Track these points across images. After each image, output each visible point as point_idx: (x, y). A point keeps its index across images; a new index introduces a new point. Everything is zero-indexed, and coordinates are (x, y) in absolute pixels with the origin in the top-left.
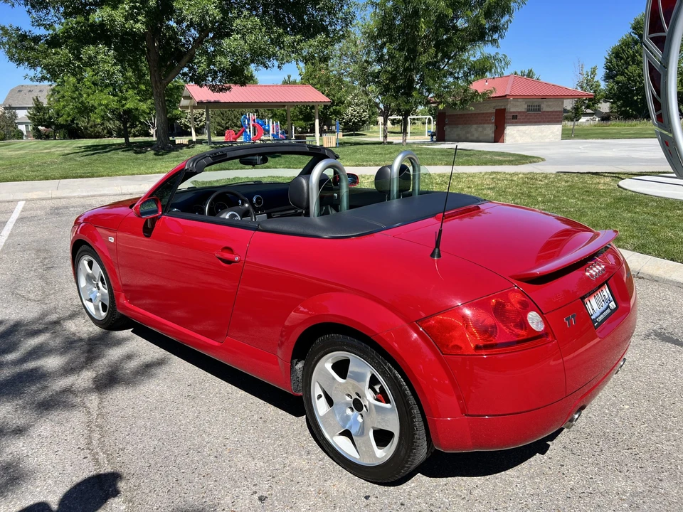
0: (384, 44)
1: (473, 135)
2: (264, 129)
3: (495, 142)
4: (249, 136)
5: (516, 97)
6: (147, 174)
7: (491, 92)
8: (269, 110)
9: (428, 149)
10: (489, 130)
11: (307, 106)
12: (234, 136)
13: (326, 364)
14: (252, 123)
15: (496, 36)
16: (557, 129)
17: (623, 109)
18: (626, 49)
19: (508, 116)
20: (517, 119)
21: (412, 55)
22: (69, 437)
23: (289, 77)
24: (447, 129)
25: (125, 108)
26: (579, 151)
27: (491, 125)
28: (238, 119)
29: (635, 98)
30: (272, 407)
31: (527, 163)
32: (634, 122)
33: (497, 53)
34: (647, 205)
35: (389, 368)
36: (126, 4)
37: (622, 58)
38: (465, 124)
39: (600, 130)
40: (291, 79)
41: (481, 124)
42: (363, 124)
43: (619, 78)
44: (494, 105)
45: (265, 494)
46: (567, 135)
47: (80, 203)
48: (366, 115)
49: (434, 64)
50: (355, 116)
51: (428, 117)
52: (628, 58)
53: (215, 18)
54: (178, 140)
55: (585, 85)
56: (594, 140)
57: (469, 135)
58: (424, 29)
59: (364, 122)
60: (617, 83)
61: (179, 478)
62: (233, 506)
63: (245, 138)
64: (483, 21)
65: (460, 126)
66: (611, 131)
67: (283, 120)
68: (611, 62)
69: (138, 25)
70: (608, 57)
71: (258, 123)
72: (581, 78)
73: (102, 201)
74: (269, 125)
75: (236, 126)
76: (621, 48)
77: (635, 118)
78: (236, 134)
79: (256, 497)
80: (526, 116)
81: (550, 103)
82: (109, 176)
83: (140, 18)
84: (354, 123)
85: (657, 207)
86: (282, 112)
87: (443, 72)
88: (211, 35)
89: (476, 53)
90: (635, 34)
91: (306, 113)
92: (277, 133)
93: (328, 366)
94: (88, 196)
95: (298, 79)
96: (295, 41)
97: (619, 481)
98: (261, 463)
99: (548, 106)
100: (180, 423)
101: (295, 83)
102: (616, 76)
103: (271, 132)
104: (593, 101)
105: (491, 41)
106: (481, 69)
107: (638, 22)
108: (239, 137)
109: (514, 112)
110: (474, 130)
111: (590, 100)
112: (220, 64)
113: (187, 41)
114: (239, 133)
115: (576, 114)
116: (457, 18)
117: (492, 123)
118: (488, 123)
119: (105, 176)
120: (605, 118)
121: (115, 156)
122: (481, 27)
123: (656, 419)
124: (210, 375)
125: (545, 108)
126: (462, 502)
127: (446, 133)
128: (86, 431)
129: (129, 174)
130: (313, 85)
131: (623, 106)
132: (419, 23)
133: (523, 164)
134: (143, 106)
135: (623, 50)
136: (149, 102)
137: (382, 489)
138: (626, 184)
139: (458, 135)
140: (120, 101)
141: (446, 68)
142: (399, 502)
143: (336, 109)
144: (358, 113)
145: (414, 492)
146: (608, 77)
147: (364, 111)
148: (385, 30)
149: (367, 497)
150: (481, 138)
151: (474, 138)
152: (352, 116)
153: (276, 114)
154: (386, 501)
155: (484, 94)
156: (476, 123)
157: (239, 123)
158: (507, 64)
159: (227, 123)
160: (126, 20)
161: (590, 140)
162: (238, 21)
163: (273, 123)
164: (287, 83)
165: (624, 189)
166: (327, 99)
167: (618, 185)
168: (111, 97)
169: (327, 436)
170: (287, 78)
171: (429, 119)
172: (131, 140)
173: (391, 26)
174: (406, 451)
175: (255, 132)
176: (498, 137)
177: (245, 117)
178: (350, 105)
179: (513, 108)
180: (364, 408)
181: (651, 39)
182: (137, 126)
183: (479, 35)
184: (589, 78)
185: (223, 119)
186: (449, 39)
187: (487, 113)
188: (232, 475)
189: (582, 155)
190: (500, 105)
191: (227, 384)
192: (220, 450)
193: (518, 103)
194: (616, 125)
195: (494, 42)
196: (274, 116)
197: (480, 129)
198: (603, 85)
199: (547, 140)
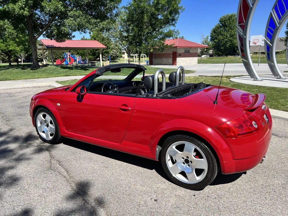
0: (130, 24)
1: (164, 62)
2: (74, 59)
3: (173, 65)
4: (68, 62)
5: (181, 47)
6: (32, 79)
7: (173, 45)
8: (75, 51)
10: (170, 60)
11: (95, 49)
12: (60, 62)
13: (173, 147)
14: (68, 56)
15: (174, 23)
16: (196, 59)
17: (217, 52)
18: (217, 29)
19: (178, 55)
20: (180, 56)
21: (141, 29)
22: (62, 187)
23: (84, 37)
24: (153, 60)
25: (9, 49)
26: (206, 68)
27: (171, 58)
28: (61, 55)
29: (222, 48)
30: (141, 168)
31: (191, 73)
32: (222, 57)
33: (174, 29)
34: (244, 87)
35: (203, 145)
36: (20, 3)
37: (216, 33)
38: (161, 58)
39: (210, 60)
40: (85, 38)
41: (167, 58)
42: (117, 58)
43: (216, 40)
44: (172, 50)
45: (156, 199)
46: (199, 62)
47: (5, 92)
48: (118, 54)
49: (150, 33)
50: (114, 54)
51: (144, 55)
52: (218, 33)
53: (62, 10)
54: (40, 64)
55: (204, 43)
56: (209, 64)
57: (162, 62)
58: (146, 19)
60: (215, 42)
61: (118, 197)
62: (146, 204)
63: (66, 63)
64: (169, 16)
65: (159, 59)
66: (214, 61)
67: (82, 55)
68: (212, 34)
69: (26, 12)
70: (211, 32)
71: (71, 56)
72: (203, 40)
73: (16, 91)
74: (76, 58)
75: (61, 58)
76: (216, 29)
77: (222, 55)
78: (61, 61)
79: (153, 200)
80: (184, 54)
81: (193, 50)
82: (14, 80)
83: (26, 9)
84: (113, 57)
85: (248, 88)
86: (81, 52)
87: (154, 36)
88: (57, 18)
89: (166, 29)
90: (221, 24)
91: (95, 54)
92: (80, 61)
93: (174, 147)
94: (8, 89)
95: (90, 38)
96: (97, 22)
97: (276, 181)
98: (148, 188)
99: (192, 51)
100: (107, 177)
101: (86, 39)
102: (214, 39)
103: (77, 61)
104: (208, 49)
105: (172, 24)
106: (169, 35)
107: (221, 19)
108: (63, 63)
109: (180, 53)
110: (164, 60)
111: (207, 48)
112: (64, 31)
113: (45, 20)
115: (202, 53)
116: (158, 15)
117: (171, 57)
118: (170, 57)
119: (12, 80)
120: (211, 56)
121: (13, 71)
122: (168, 18)
123: (278, 160)
124: (108, 158)
125: (191, 51)
126: (228, 193)
127: (153, 61)
128: (68, 184)
129: (24, 79)
130: (98, 40)
131: (218, 51)
132: (144, 16)
133: (190, 73)
134: (18, 49)
135: (216, 30)
136: (21, 46)
137: (198, 192)
138: (232, 79)
139: (158, 62)
140: (6, 46)
141: (155, 35)
142: (206, 196)
143: (106, 51)
144: (115, 53)
145: (210, 192)
146: (211, 40)
147: (117, 52)
148: (130, 19)
149: (194, 195)
150: (167, 64)
151: (165, 64)
152: (112, 54)
153: (79, 53)
154: (202, 196)
155: (170, 46)
156: (165, 58)
157: (62, 57)
158: (179, 34)
159: (56, 57)
160: (20, 10)
161: (208, 64)
162: (72, 12)
163: (78, 57)
164: (83, 39)
165: (233, 82)
166: (104, 47)
167: (230, 80)
168: (2, 44)
169: (174, 175)
170: (83, 37)
171: (145, 56)
172: (12, 64)
173: (133, 17)
174: (211, 176)
175: (70, 60)
176: (174, 62)
177: (65, 54)
178: (112, 49)
179: (179, 51)
180: (190, 162)
181: (240, 26)
182: (12, 58)
183: (168, 21)
184: (206, 40)
185: (54, 55)
186: (155, 23)
187: (169, 53)
188: (139, 193)
189: (208, 70)
190: (174, 50)
191: (117, 161)
192: (129, 185)
193: (181, 50)
194: (215, 58)
195: (174, 25)
196: (78, 54)
197: (167, 60)
198: (211, 43)
199: (192, 64)
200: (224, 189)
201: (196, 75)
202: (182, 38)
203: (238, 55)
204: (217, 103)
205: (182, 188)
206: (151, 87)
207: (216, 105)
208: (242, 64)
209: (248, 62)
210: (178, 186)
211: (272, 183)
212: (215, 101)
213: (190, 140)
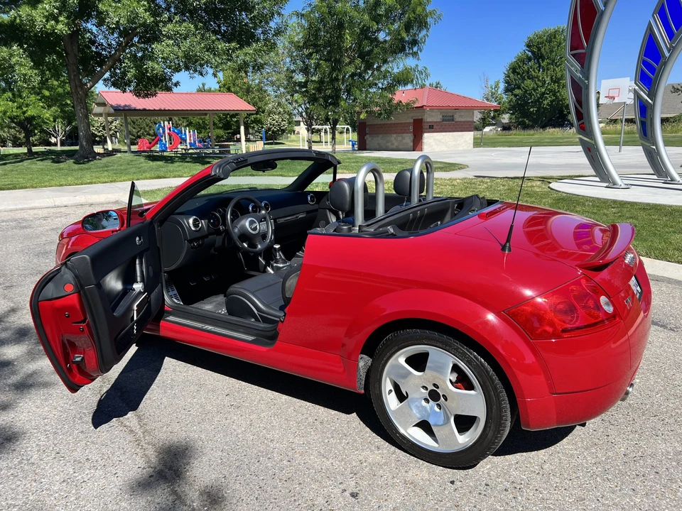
0: (311, 54)
1: (393, 144)
2: (181, 138)
3: (414, 150)
4: (165, 145)
5: (432, 108)
6: (77, 184)
7: (414, 102)
8: (183, 118)
9: (363, 157)
10: (408, 139)
11: (228, 114)
12: (148, 145)
13: (400, 359)
14: (167, 131)
15: (415, 49)
16: (469, 136)
17: (520, 120)
18: (521, 65)
19: (426, 126)
20: (432, 128)
21: (337, 65)
22: (122, 458)
23: (204, 85)
24: (368, 138)
25: (26, 115)
26: (493, 158)
27: (410, 135)
28: (150, 127)
29: (532, 110)
30: (322, 409)
31: (456, 170)
32: (532, 132)
33: (417, 65)
34: (584, 205)
35: (475, 356)
36: (46, 4)
37: (518, 74)
38: (385, 133)
39: (503, 139)
40: (206, 87)
41: (399, 133)
42: (282, 134)
43: (517, 92)
44: (412, 115)
45: (355, 491)
46: (478, 143)
47: (9, 217)
48: (285, 124)
49: (360, 75)
50: (274, 125)
51: (346, 127)
52: (523, 73)
53: (146, 20)
54: (98, 149)
55: (490, 97)
56: (502, 148)
57: (389, 144)
58: (348, 41)
59: (283, 131)
60: (516, 96)
61: (261, 484)
62: (329, 505)
63: (161, 147)
64: (404, 35)
65: (380, 136)
66: (514, 140)
67: (200, 128)
68: (509, 77)
69: (60, 26)
70: (506, 73)
71: (174, 131)
72: (487, 91)
73: (35, 214)
74: (185, 134)
75: (149, 135)
76: (518, 64)
77: (532, 127)
78: (150, 143)
79: (347, 494)
80: (442, 125)
81: (462, 114)
82: (33, 187)
83: (61, 18)
84: (273, 132)
85: (593, 206)
86: (198, 120)
87: (368, 83)
88: (136, 39)
89: (397, 65)
90: (529, 51)
91: (229, 124)
92: (195, 142)
93: (402, 360)
94: (17, 210)
95: (217, 87)
96: (230, 49)
97: (660, 444)
98: (337, 462)
99: (460, 116)
100: (235, 433)
101: (210, 91)
102: (514, 89)
103: (188, 141)
104: (498, 112)
105: (412, 54)
106: (403, 79)
107: (531, 40)
108: (154, 145)
109: (430, 122)
110: (394, 139)
111: (495, 111)
112: (152, 71)
113: (108, 45)
114: (153, 143)
115: (484, 123)
116: (379, 30)
117: (410, 133)
118: (407, 133)
119: (29, 187)
120: (506, 128)
121: (33, 166)
122: (402, 40)
123: (665, 389)
124: (244, 383)
125: (457, 118)
126: (539, 477)
127: (367, 142)
128: (138, 450)
129: (56, 185)
130: (236, 93)
131: (521, 117)
132: (344, 34)
133: (454, 170)
134: (47, 114)
135: (519, 66)
136: (54, 108)
137: (462, 473)
138: (554, 185)
139: (378, 144)
140: (19, 107)
141: (371, 79)
142: (483, 483)
143: (257, 118)
144: (277, 122)
145: (492, 473)
146: (507, 90)
147: (283, 120)
148: (312, 41)
149: (452, 482)
150: (401, 147)
151: (394, 147)
152: (271, 125)
153: (191, 123)
154: (471, 484)
155: (408, 104)
156: (396, 133)
157: (152, 132)
158: (427, 76)
159: (138, 132)
160: (47, 21)
161: (498, 148)
162: (170, 26)
163: (189, 132)
164: (201, 90)
165: (557, 191)
166: (251, 108)
167: (549, 187)
168: (10, 103)
169: (402, 431)
170: (201, 86)
171: (348, 129)
172: (35, 149)
173: (316, 36)
174: (494, 434)
175: (170, 140)
176: (417, 144)
177: (160, 126)
178: (270, 113)
179: (429, 118)
180: (442, 398)
182: (35, 135)
183: (400, 47)
184: (493, 91)
185: (134, 128)
186: (371, 51)
187: (405, 123)
188: (313, 476)
189: (497, 162)
190: (418, 115)
191: (265, 390)
192: (290, 454)
193: (433, 114)
194: (517, 134)
195: (415, 54)
196: (190, 124)
197: (400, 138)
198: (505, 98)
199: (461, 148)
200: (528, 465)
201: (469, 174)
202: (436, 87)
203: (571, 125)
204: (510, 250)
205: (421, 462)
206: (347, 207)
207: (508, 254)
208: (580, 148)
209: (593, 142)
210: (412, 457)
211: (649, 451)
212: (506, 244)
213: (442, 342)
